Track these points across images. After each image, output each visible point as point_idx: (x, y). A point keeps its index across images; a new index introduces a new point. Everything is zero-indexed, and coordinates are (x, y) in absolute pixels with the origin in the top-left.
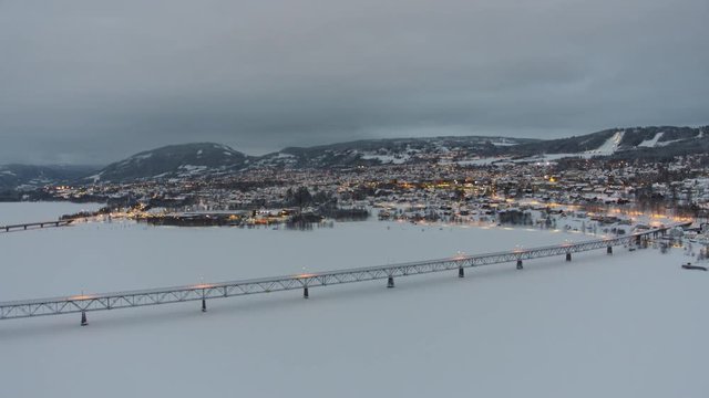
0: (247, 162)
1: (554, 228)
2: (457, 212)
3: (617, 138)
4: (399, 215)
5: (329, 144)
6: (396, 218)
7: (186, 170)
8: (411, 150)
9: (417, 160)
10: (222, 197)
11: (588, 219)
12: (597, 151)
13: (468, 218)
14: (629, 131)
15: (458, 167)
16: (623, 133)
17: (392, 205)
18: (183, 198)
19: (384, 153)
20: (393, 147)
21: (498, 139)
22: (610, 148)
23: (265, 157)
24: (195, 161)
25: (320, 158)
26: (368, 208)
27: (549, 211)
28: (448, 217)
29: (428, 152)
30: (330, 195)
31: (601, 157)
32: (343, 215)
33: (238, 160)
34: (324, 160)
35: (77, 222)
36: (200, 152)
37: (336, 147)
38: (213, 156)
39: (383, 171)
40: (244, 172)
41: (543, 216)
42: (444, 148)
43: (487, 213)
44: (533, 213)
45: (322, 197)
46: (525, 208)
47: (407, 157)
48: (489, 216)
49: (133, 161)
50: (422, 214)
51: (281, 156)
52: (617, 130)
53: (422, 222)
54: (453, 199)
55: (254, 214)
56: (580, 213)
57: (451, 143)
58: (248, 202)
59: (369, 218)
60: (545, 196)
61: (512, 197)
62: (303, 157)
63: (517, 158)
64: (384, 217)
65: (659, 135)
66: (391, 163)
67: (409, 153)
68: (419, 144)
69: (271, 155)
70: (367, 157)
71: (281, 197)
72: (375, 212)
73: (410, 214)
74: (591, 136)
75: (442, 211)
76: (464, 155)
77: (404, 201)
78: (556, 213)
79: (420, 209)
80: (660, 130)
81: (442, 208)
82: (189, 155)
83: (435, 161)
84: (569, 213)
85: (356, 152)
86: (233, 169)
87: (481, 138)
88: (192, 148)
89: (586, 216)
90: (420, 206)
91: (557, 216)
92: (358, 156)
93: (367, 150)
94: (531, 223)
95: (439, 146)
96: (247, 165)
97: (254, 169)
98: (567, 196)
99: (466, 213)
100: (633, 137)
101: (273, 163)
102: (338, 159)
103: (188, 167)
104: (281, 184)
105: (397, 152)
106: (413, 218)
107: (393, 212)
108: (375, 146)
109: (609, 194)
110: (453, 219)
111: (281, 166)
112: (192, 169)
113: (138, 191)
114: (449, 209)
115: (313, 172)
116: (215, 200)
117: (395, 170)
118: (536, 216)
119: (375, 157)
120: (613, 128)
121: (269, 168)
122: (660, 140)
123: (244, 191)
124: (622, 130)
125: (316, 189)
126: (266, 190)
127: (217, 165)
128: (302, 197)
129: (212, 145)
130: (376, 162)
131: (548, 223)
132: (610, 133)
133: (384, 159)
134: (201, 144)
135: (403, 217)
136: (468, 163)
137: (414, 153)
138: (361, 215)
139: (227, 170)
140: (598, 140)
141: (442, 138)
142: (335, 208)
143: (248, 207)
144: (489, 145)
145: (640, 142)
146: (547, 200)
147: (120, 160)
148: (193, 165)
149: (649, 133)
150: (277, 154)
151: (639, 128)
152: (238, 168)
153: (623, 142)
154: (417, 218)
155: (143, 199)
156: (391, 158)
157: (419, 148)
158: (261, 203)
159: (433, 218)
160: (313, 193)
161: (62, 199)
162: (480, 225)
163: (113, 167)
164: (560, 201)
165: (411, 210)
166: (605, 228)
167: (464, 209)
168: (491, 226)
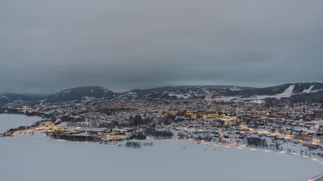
0: (114, 96)
1: (282, 150)
2: (222, 135)
3: (291, 88)
4: (189, 136)
5: (153, 88)
6: (188, 138)
7: (85, 99)
8: (191, 92)
9: (195, 97)
10: (97, 118)
11: (301, 145)
12: (282, 94)
13: (228, 140)
14: (297, 84)
15: (215, 102)
16: (294, 86)
17: (185, 129)
18: (78, 117)
19: (179, 93)
20: (183, 90)
21: (232, 87)
22: (288, 93)
23: (123, 94)
24: (90, 95)
25: (148, 95)
26: (172, 130)
27: (276, 138)
28: (217, 139)
29: (199, 93)
30: (152, 119)
31: (285, 98)
32: (158, 135)
33: (110, 95)
34: (150, 96)
35: (16, 133)
36: (92, 90)
37: (156, 89)
38: (98, 93)
39: (178, 103)
40: (112, 101)
41: (273, 141)
42: (207, 91)
43: (240, 138)
44: (267, 139)
45: (148, 121)
46: (261, 136)
47: (190, 95)
48: (241, 140)
49: (61, 94)
50: (202, 136)
51: (130, 93)
52: (290, 84)
53: (202, 141)
54: (218, 126)
55: (111, 131)
56: (295, 141)
57: (210, 89)
58: (110, 122)
59: (173, 137)
60: (271, 128)
61: (252, 127)
62: (141, 94)
63: (243, 98)
64: (181, 136)
65: (312, 87)
66: (182, 98)
67: (191, 94)
68: (195, 89)
69: (126, 93)
70: (171, 95)
71: (127, 120)
72: (176, 133)
73: (195, 136)
74: (278, 87)
75: (213, 135)
76: (216, 95)
77: (192, 127)
78: (281, 139)
79: (201, 132)
80: (312, 84)
81: (213, 133)
82: (87, 91)
83: (203, 97)
84: (288, 140)
85: (165, 92)
86: (108, 99)
87: (224, 86)
88: (89, 88)
89: (299, 143)
90: (200, 130)
91: (281, 142)
92: (167, 94)
93: (170, 91)
94: (267, 146)
95: (204, 90)
96: (114, 97)
97: (117, 99)
98: (284, 128)
99: (227, 137)
100: (299, 88)
101: (127, 96)
102: (157, 96)
103: (87, 98)
104: (128, 110)
105: (185, 93)
106: (197, 138)
107: (186, 134)
108: (174, 90)
109: (308, 128)
110: (220, 141)
111: (130, 98)
112: (88, 99)
113: (60, 111)
114: (217, 133)
115: (145, 103)
116: (94, 119)
117: (184, 103)
118: (269, 141)
119: (174, 95)
120: (289, 83)
121: (125, 99)
122: (312, 89)
123: (109, 114)
124: (293, 84)
125: (145, 116)
126: (120, 115)
127: (100, 97)
128: (137, 121)
129: (98, 87)
130: (175, 98)
131: (277, 146)
132: (288, 86)
133: (179, 96)
134: (93, 87)
135: (192, 137)
136: (220, 99)
137: (193, 93)
138: (168, 135)
139: (105, 99)
140: (282, 89)
141: (206, 86)
142: (154, 130)
143: (108, 126)
144: (228, 90)
145: (303, 90)
146: (273, 131)
147: (55, 93)
148: (89, 97)
149: (307, 86)
150: (128, 92)
151: (301, 83)
152: (110, 99)
153: (294, 90)
154: (200, 139)
155: (60, 116)
156: (182, 96)
157: (195, 91)
158: (115, 124)
159: (208, 139)
160: (143, 118)
161: (23, 113)
162: (236, 145)
163: (52, 96)
164: (281, 132)
165: (196, 133)
166: (313, 152)
167: (226, 133)
168: (243, 146)
